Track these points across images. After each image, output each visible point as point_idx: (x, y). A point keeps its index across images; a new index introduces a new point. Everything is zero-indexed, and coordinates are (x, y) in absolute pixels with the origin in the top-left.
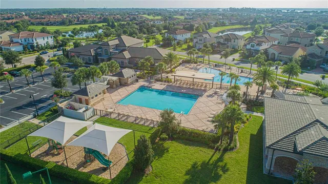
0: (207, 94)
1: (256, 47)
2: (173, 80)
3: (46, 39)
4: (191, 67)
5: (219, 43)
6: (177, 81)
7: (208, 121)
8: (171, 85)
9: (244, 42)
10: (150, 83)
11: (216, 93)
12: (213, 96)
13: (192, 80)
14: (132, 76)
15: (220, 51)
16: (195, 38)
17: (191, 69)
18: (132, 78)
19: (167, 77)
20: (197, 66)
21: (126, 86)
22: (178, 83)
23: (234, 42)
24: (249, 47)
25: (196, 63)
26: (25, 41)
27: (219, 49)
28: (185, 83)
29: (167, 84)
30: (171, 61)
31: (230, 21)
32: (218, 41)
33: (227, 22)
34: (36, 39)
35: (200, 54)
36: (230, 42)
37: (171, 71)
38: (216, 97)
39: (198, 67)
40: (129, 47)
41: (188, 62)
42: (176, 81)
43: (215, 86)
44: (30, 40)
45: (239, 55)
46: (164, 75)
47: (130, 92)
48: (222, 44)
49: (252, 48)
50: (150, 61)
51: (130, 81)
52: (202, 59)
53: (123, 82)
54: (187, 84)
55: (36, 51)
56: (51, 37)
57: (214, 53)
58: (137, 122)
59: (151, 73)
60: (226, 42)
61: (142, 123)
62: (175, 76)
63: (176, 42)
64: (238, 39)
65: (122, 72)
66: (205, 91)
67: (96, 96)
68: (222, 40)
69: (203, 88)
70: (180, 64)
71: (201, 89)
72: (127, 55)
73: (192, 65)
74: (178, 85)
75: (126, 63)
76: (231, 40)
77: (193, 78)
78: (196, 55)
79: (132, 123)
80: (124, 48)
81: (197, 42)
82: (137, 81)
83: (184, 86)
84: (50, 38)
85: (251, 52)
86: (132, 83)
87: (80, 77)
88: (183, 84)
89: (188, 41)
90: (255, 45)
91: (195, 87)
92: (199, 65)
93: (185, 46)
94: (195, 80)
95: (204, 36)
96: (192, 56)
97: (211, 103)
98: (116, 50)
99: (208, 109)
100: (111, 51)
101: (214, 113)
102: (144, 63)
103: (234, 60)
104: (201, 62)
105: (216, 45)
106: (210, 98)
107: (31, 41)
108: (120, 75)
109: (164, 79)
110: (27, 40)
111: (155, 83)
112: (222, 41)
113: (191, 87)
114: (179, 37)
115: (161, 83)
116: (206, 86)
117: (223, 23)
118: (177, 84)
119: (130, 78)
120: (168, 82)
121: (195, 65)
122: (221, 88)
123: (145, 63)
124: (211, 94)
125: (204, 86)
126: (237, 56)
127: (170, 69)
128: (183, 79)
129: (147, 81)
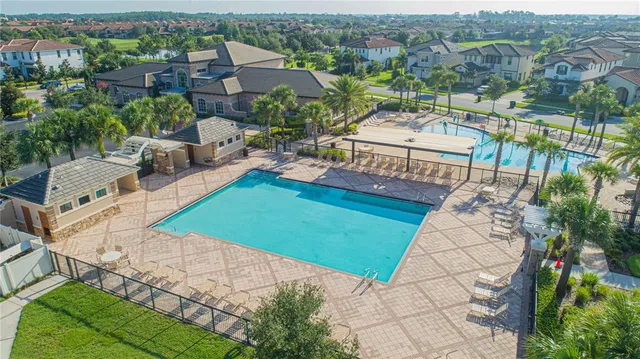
0: (452, 200)
1: (570, 74)
2: (348, 154)
3: (64, 56)
4: (401, 120)
5: (471, 66)
6: (359, 156)
7: (471, 318)
8: (341, 170)
9: (533, 65)
10: (283, 160)
11: (482, 198)
12: (475, 210)
13: (403, 153)
14: (230, 141)
15: (472, 84)
16: (410, 54)
17: (403, 124)
18: (226, 145)
19: (333, 145)
20: (418, 117)
21: (208, 167)
22: (364, 162)
23: (510, 63)
24: (551, 73)
25: (413, 110)
26: (15, 58)
27: (470, 81)
28: (383, 163)
29: (329, 164)
30: (346, 100)
31: (486, 31)
32: (468, 61)
33: (478, 34)
34: (38, 54)
35: (425, 91)
36: (499, 62)
37: (346, 130)
38: (486, 210)
39: (421, 121)
40: (241, 67)
41: (393, 108)
42: (357, 156)
43: (476, 176)
44: (26, 54)
45: (524, 95)
46: (324, 140)
47: (212, 187)
48: (480, 69)
49: (561, 77)
50: (285, 98)
51: (219, 153)
52: (432, 102)
53: (200, 157)
54: (391, 165)
55: (34, 80)
56: (79, 52)
57: (459, 88)
58: (188, 313)
59: (290, 134)
60: (488, 65)
61: (205, 319)
62: (354, 141)
63: (365, 65)
64: (519, 56)
65: (195, 126)
66: (446, 189)
67: (85, 200)
68: (479, 59)
69: (439, 181)
70: (373, 113)
71: (432, 185)
72: (232, 86)
73: (404, 115)
74: (361, 169)
75: (228, 107)
76: (500, 57)
77: (409, 148)
78: (413, 94)
79: (170, 315)
80: (229, 70)
81: (415, 65)
82: (245, 154)
83: (382, 172)
84: (74, 54)
85: (556, 86)
86: (228, 161)
87: (43, 136)
88: (379, 166)
89: (394, 63)
90: (570, 67)
91: (415, 177)
92: (424, 116)
93: (386, 75)
94: (414, 155)
95: (435, 48)
96: (405, 95)
97: (471, 238)
98: (209, 74)
99: (466, 258)
100: (194, 76)
101: (492, 279)
102: (265, 104)
103: (513, 105)
104: (428, 108)
105: (464, 70)
106: (464, 216)
107: (27, 60)
108: (190, 135)
109: (323, 152)
110: (19, 56)
111: (296, 160)
112: (478, 61)
113: (403, 176)
114: (373, 55)
115: (311, 161)
116: (447, 175)
117: (470, 34)
118: (359, 164)
119: (221, 144)
120: (334, 159)
121: (413, 116)
122: (494, 181)
123: (269, 103)
124: (466, 199)
125: (441, 174)
126: (518, 96)
127: (342, 125)
128: (377, 149)
129: (272, 157)
